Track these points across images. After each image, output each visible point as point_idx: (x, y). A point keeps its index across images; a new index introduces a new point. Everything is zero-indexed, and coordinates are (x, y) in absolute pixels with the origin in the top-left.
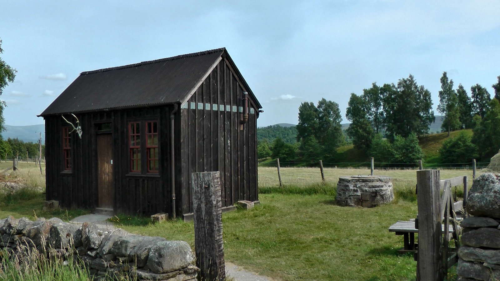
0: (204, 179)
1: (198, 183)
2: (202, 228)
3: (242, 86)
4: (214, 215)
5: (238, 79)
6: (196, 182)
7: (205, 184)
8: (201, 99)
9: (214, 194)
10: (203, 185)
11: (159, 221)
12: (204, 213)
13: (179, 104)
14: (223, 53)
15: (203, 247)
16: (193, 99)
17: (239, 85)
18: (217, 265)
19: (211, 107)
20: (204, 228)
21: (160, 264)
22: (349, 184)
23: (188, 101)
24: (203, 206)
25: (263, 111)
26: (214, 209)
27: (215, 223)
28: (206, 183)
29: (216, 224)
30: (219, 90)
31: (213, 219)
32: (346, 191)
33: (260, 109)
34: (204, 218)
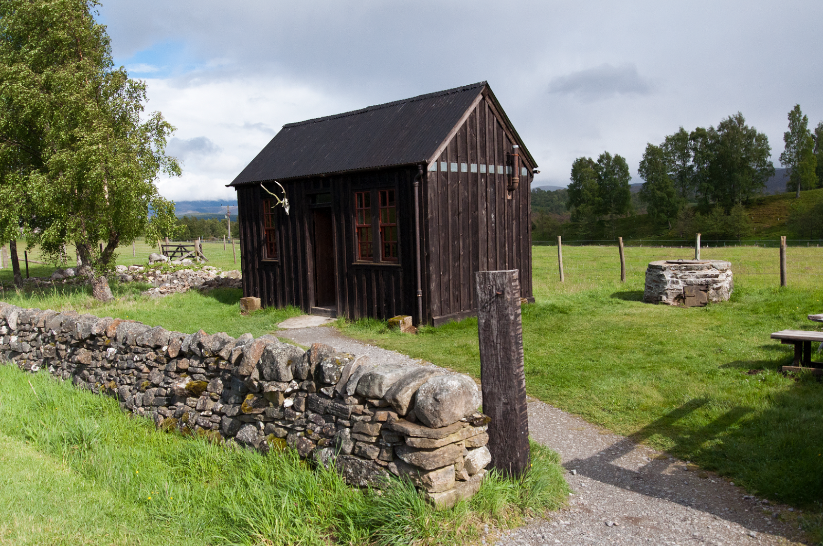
0: (496, 282)
1: (485, 287)
2: (492, 355)
3: (510, 137)
4: (511, 336)
5: (504, 127)
6: (482, 286)
7: (496, 289)
8: (454, 158)
9: (511, 304)
10: (494, 291)
11: (400, 326)
12: (495, 333)
13: (425, 165)
14: (485, 89)
15: (495, 384)
16: (444, 157)
17: (506, 135)
18: (516, 413)
19: (469, 168)
20: (496, 355)
21: (437, 414)
22: (664, 273)
23: (437, 161)
24: (494, 322)
25: (539, 172)
26: (511, 328)
27: (514, 348)
28: (499, 289)
29: (515, 350)
30: (478, 144)
31: (510, 342)
32: (660, 283)
33: (535, 169)
34: (495, 341)
